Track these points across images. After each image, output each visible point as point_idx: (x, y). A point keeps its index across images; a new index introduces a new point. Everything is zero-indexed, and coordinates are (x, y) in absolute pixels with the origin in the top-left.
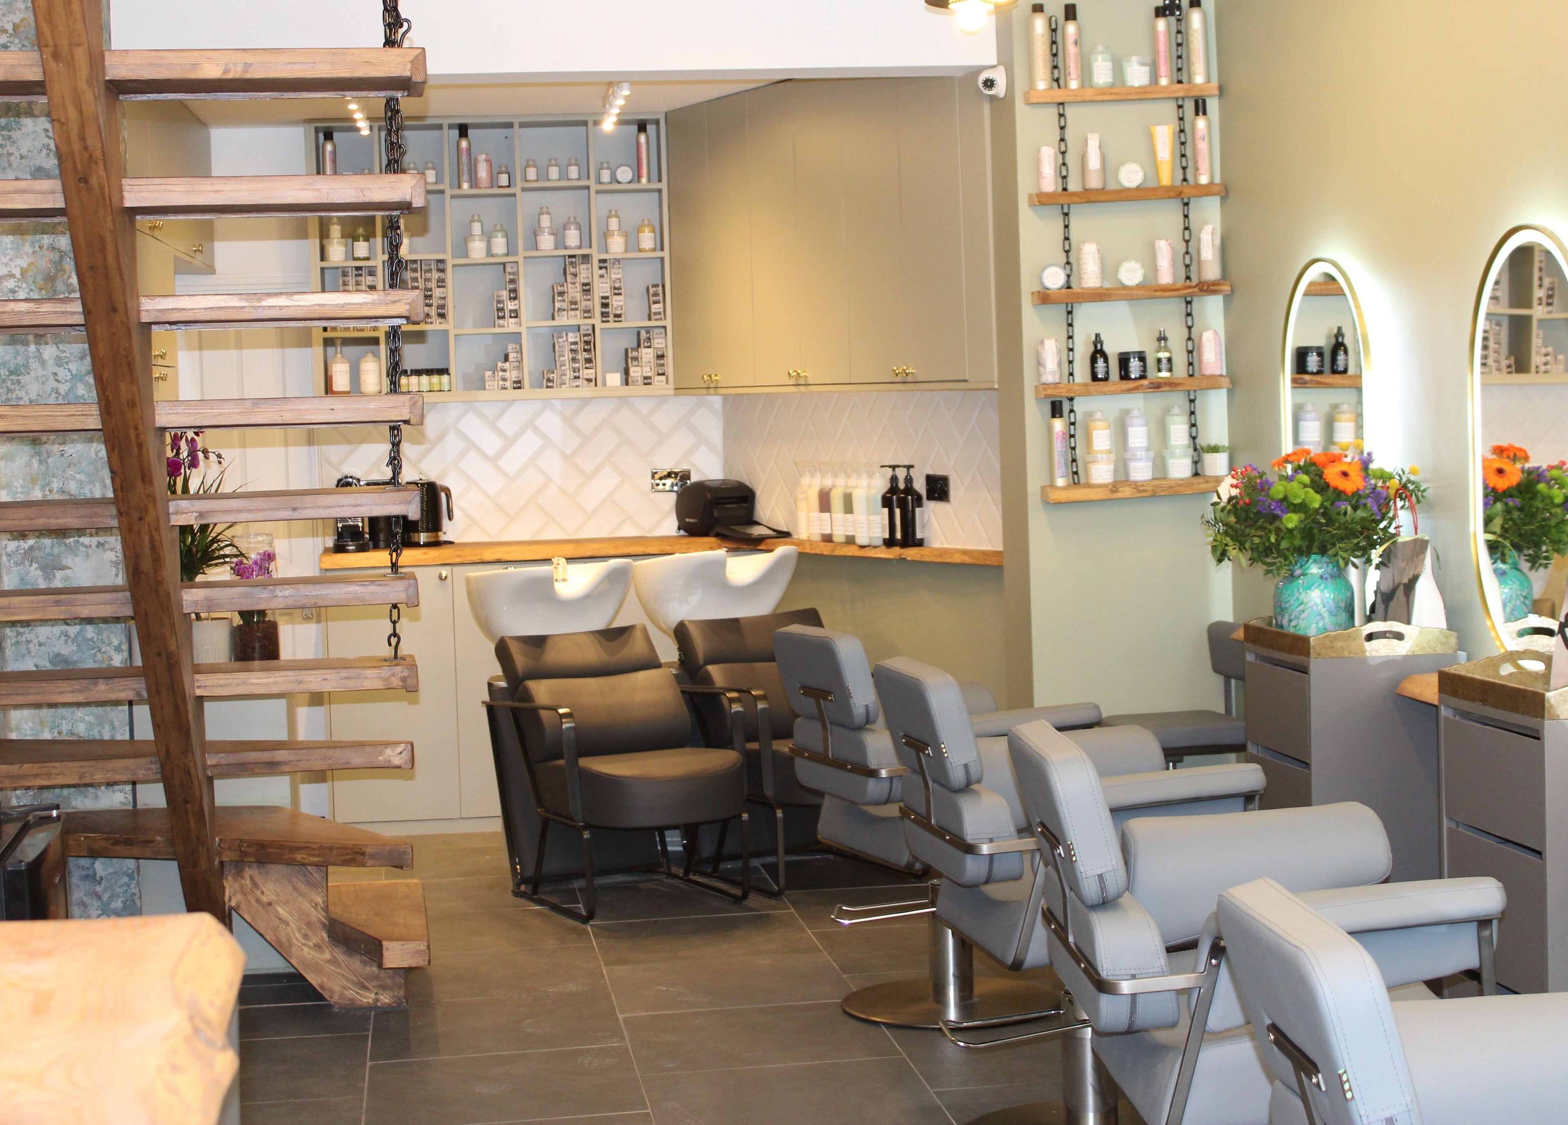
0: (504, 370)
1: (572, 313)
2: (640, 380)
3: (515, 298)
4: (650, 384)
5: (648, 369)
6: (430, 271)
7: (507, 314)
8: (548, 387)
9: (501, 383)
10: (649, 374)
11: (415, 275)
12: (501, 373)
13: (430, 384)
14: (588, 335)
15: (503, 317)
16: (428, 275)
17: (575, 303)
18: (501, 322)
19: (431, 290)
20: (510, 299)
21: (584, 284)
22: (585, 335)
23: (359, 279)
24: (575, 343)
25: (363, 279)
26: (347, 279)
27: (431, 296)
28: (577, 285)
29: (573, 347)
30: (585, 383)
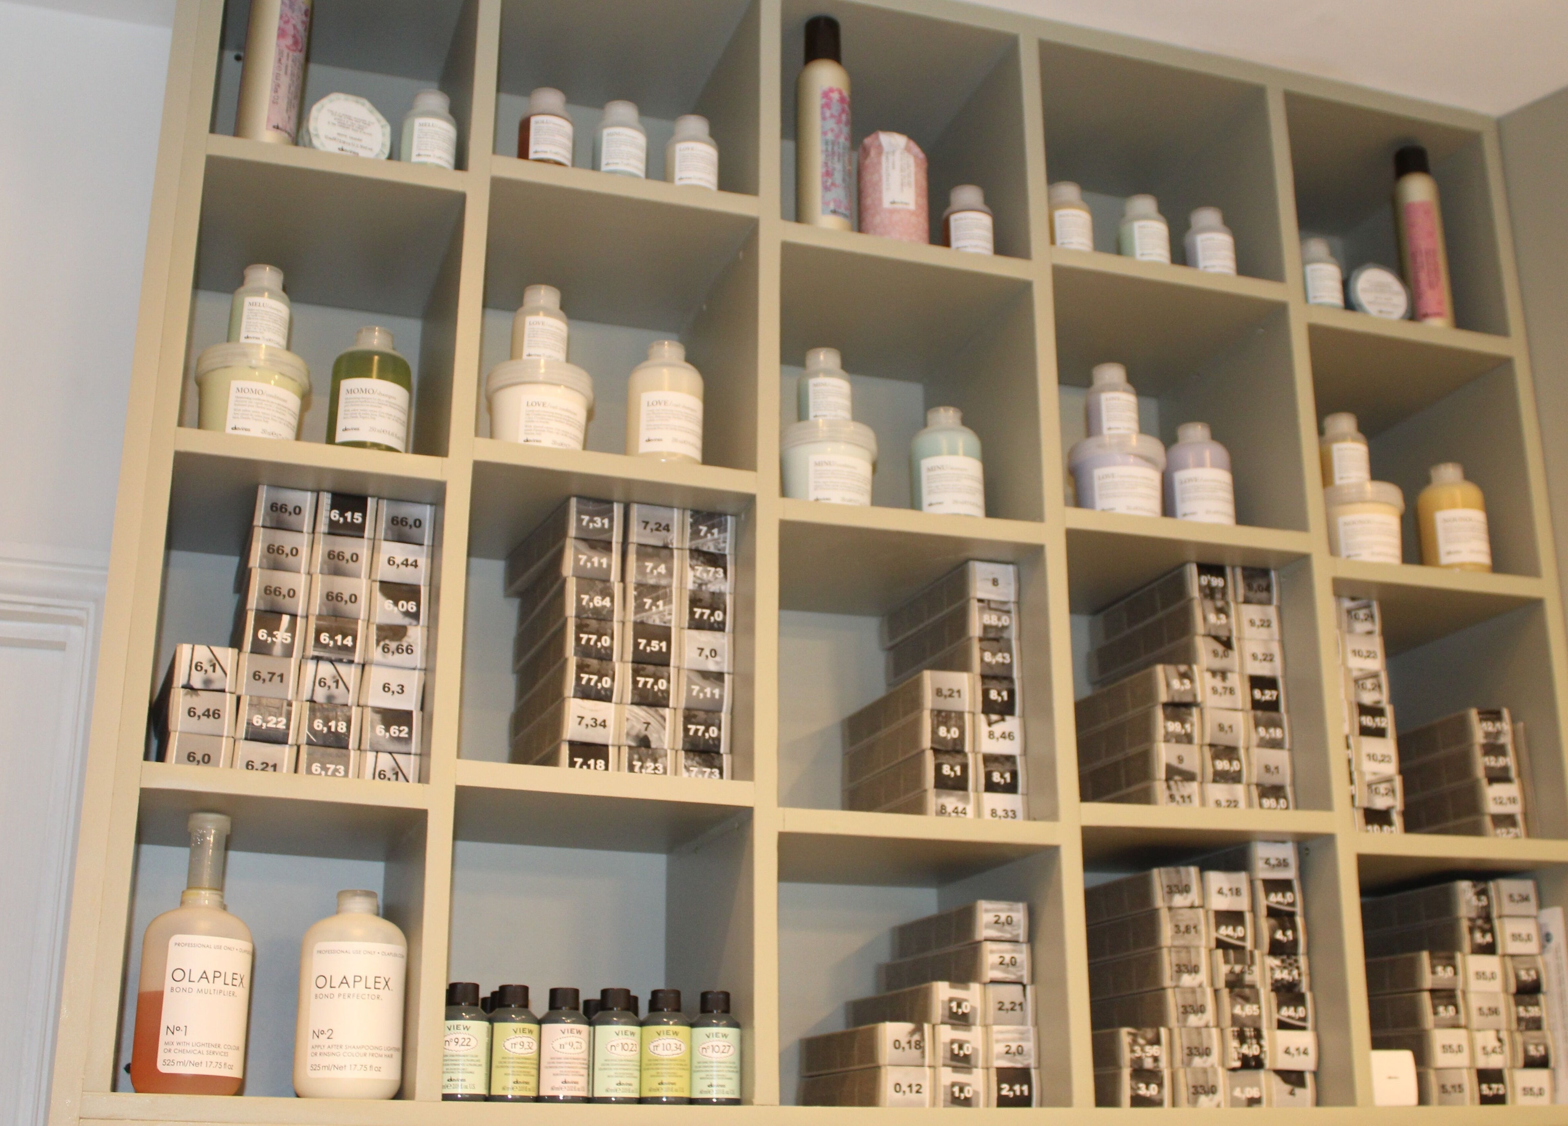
0: (960, 1020)
1: (1219, 791)
2: (1469, 1081)
3: (1006, 709)
4: (1499, 1099)
5: (1488, 1039)
6: (662, 552)
7: (976, 774)
8: (1138, 1101)
9: (948, 1076)
10: (1495, 1062)
11: (598, 560)
12: (946, 1033)
13: (643, 1066)
14: (1283, 886)
15: (959, 784)
16: (655, 571)
17: (1229, 752)
18: (951, 801)
19: (664, 634)
20: (989, 707)
21: (1258, 682)
22: (1273, 886)
23: (347, 545)
24: (1233, 918)
25: (362, 547)
26: (286, 540)
27: (662, 660)
28: (1235, 680)
29: (1226, 932)
30: (1279, 1086)
